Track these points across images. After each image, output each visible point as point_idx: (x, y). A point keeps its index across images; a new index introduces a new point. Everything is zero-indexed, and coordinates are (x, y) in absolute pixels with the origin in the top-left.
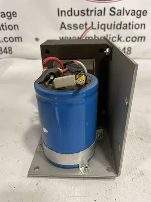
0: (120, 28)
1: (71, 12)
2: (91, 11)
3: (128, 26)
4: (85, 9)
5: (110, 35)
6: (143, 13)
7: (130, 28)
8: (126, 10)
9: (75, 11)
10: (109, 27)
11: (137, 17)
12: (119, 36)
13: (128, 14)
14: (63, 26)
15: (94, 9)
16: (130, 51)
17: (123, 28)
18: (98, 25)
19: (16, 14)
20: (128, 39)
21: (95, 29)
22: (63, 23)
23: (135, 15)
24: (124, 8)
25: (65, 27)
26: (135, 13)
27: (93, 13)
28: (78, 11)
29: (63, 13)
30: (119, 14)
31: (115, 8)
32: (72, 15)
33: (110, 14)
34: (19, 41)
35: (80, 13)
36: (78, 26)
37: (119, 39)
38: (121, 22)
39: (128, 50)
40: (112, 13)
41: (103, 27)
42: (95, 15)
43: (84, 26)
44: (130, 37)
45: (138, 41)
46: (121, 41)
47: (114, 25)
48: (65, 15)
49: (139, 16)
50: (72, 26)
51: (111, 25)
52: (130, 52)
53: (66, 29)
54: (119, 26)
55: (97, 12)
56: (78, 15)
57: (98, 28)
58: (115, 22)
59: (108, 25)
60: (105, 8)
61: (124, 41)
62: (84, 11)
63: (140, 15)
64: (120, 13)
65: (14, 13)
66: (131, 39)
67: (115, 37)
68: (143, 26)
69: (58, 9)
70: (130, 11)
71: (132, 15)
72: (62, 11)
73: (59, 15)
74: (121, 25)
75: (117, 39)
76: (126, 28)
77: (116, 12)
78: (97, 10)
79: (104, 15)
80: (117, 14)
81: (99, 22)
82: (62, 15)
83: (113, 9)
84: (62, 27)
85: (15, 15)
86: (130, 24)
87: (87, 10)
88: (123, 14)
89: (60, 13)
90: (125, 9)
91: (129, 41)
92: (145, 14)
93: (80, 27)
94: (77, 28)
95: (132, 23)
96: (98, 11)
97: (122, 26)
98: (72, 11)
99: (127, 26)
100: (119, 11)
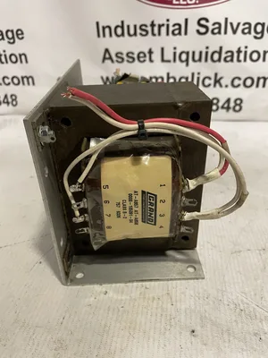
0: (219, 60)
1: (121, 30)
2: (160, 26)
3: (236, 55)
4: (149, 23)
5: (199, 73)
7: (239, 61)
8: (231, 24)
9: (128, 27)
10: (197, 57)
11: (256, 37)
12: (216, 75)
13: (234, 32)
14: (107, 55)
15: (166, 23)
16: (240, 105)
17: (225, 60)
18: (175, 53)
19: (22, 33)
20: (236, 82)
21: (169, 61)
22: (107, 51)
23: (249, 33)
24: (226, 19)
25: (110, 58)
26: (250, 28)
27: (164, 29)
28: (135, 26)
29: (107, 30)
30: (216, 31)
31: (207, 20)
32: (123, 34)
33: (198, 31)
34: (29, 84)
35: (139, 31)
36: (135, 56)
37: (217, 81)
38: (221, 48)
39: (236, 105)
40: (203, 30)
41: (184, 57)
42: (168, 34)
43: (148, 55)
44: (239, 79)
45: (257, 86)
46: (221, 86)
47: (207, 53)
48: (111, 35)
49: (259, 36)
50: (125, 56)
51: (201, 53)
52: (241, 109)
53: (112, 61)
54: (216, 57)
55: (171, 29)
56: (135, 34)
57: (175, 60)
58: (207, 48)
59: (194, 53)
60: (186, 20)
61: (226, 86)
62: (146, 26)
63: (262, 32)
64: (218, 29)
65: (19, 32)
66: (241, 82)
67: (210, 78)
69: (97, 23)
70: (239, 24)
71: (243, 32)
72: (104, 28)
73: (99, 36)
74: (220, 53)
75: (212, 82)
76: (232, 60)
77: (211, 27)
78: (171, 24)
79: (186, 33)
80: (213, 33)
81: (175, 48)
82: (104, 36)
83: (203, 22)
84: (104, 59)
85: (20, 36)
86: (239, 51)
87: (153, 25)
88: (226, 33)
89: (101, 30)
90: (229, 21)
91: (239, 85)
93: (139, 57)
94: (134, 59)
95: (243, 49)
96: (174, 25)
97: (223, 55)
98: (122, 27)
99: (232, 56)
100: (217, 26)
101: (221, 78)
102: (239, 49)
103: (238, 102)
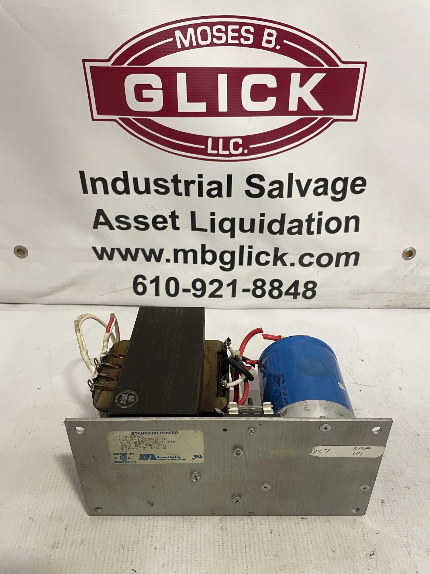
0: (281, 232)
1: (124, 184)
2: (187, 184)
3: (305, 225)
4: (169, 178)
5: (250, 247)
6: (353, 185)
7: (310, 232)
8: (298, 182)
9: (135, 180)
10: (247, 226)
11: (334, 199)
12: (276, 250)
13: (303, 193)
14: (101, 219)
15: (197, 180)
16: (312, 290)
17: (290, 232)
18: (213, 221)
20: (307, 260)
21: (206, 230)
22: (100, 212)
23: (325, 193)
24: (291, 176)
25: (107, 223)
26: (325, 186)
27: (194, 189)
28: (147, 180)
29: (99, 185)
30: (275, 193)
31: (262, 178)
32: (127, 191)
33: (248, 193)
35: (153, 187)
36: (149, 221)
37: (279, 258)
38: (283, 216)
39: (307, 289)
40: (255, 191)
41: (227, 225)
42: (200, 194)
43: (169, 220)
44: (311, 256)
45: (337, 265)
46: (284, 264)
47: (262, 222)
48: (106, 192)
49: (339, 196)
50: (131, 221)
51: (253, 221)
52: (314, 294)
53: (112, 228)
54: (276, 227)
55: (206, 188)
56: (148, 191)
57: (213, 230)
58: (262, 215)
59: (242, 221)
60: (229, 177)
61: (292, 264)
62: (165, 181)
63: (344, 191)
64: (279, 190)
66: (314, 260)
67: (268, 254)
68: (352, 222)
69: (82, 174)
70: (309, 181)
71: (316, 193)
72: (93, 181)
73: (85, 191)
74: (282, 222)
75: (271, 258)
76: (300, 232)
77: (267, 188)
78: (205, 181)
79: (229, 195)
80: (270, 195)
81: (213, 214)
82: (95, 192)
83: (255, 181)
84: (96, 224)
86: (310, 219)
88: (290, 195)
90: (294, 179)
91: (311, 264)
92: (357, 189)
93: (155, 223)
94: (147, 226)
95: (316, 216)
96: (210, 184)
97: (287, 226)
98: (125, 180)
99: (300, 227)
100: (276, 186)
101: (284, 254)
102: (310, 216)
103: (310, 286)
